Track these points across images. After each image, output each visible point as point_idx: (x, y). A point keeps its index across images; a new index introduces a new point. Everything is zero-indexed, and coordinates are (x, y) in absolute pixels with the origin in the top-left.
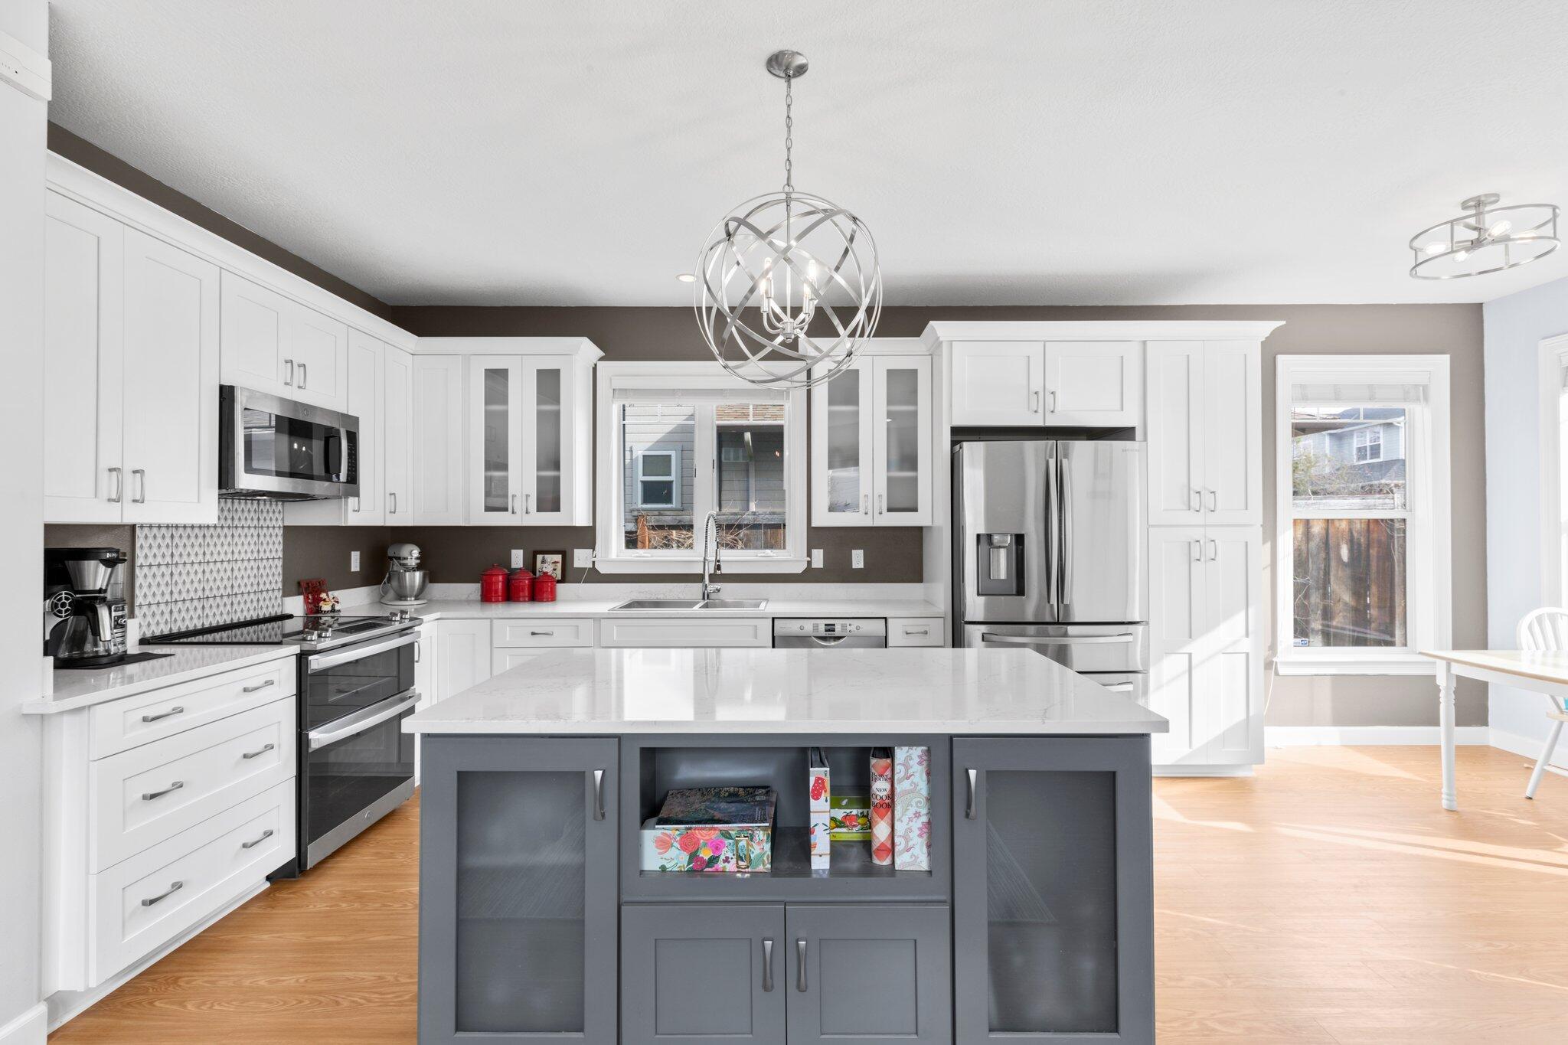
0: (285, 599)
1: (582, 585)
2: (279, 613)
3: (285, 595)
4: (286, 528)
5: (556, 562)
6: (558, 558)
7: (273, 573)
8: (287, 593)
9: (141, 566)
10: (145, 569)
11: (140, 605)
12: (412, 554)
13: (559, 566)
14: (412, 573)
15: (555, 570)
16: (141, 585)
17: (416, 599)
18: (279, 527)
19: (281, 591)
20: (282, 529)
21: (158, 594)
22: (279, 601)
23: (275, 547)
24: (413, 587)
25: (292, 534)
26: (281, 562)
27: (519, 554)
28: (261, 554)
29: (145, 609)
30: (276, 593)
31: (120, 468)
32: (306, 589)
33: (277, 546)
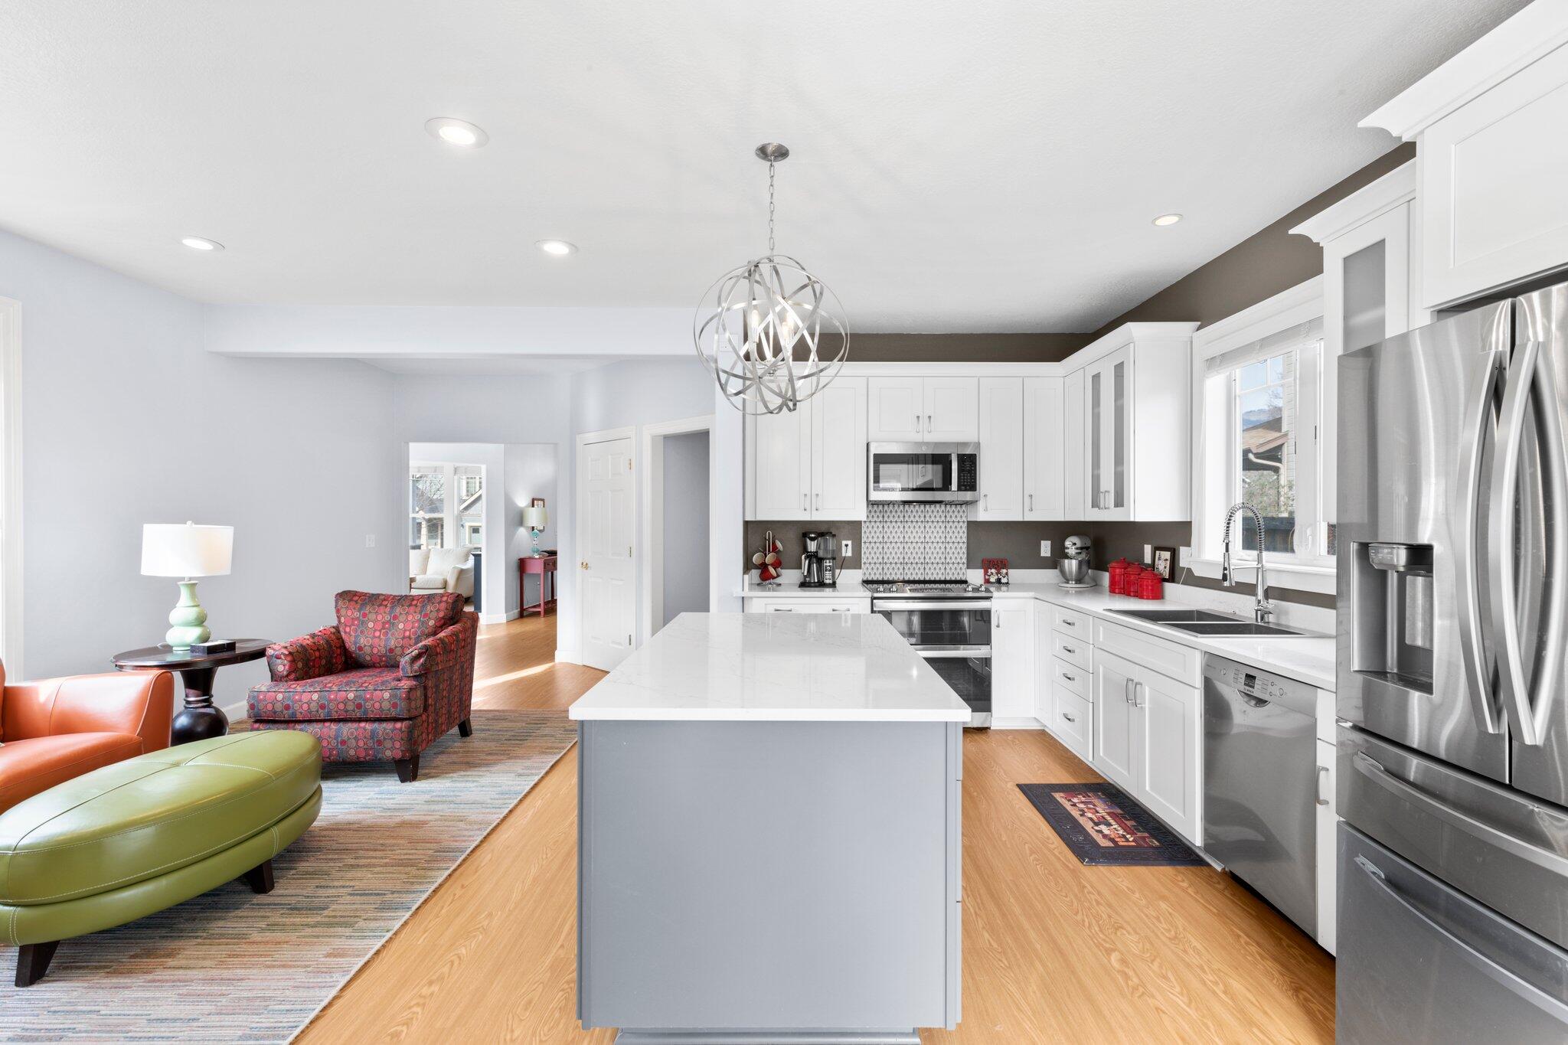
0: (968, 570)
1: (1180, 585)
2: (963, 579)
3: (968, 567)
4: (969, 523)
5: (1166, 560)
6: (1167, 555)
7: (960, 552)
8: (970, 565)
9: (865, 542)
10: (867, 544)
11: (865, 563)
12: (1072, 544)
13: (1168, 562)
14: (1070, 560)
15: (1165, 567)
16: (865, 553)
17: (1076, 583)
18: (964, 522)
19: (965, 565)
20: (966, 524)
21: (875, 558)
22: (964, 570)
23: (960, 535)
24: (1071, 572)
25: (974, 527)
26: (965, 545)
27: (1148, 549)
28: (948, 539)
29: (867, 565)
30: (961, 565)
31: (809, 494)
32: (987, 565)
33: (961, 534)
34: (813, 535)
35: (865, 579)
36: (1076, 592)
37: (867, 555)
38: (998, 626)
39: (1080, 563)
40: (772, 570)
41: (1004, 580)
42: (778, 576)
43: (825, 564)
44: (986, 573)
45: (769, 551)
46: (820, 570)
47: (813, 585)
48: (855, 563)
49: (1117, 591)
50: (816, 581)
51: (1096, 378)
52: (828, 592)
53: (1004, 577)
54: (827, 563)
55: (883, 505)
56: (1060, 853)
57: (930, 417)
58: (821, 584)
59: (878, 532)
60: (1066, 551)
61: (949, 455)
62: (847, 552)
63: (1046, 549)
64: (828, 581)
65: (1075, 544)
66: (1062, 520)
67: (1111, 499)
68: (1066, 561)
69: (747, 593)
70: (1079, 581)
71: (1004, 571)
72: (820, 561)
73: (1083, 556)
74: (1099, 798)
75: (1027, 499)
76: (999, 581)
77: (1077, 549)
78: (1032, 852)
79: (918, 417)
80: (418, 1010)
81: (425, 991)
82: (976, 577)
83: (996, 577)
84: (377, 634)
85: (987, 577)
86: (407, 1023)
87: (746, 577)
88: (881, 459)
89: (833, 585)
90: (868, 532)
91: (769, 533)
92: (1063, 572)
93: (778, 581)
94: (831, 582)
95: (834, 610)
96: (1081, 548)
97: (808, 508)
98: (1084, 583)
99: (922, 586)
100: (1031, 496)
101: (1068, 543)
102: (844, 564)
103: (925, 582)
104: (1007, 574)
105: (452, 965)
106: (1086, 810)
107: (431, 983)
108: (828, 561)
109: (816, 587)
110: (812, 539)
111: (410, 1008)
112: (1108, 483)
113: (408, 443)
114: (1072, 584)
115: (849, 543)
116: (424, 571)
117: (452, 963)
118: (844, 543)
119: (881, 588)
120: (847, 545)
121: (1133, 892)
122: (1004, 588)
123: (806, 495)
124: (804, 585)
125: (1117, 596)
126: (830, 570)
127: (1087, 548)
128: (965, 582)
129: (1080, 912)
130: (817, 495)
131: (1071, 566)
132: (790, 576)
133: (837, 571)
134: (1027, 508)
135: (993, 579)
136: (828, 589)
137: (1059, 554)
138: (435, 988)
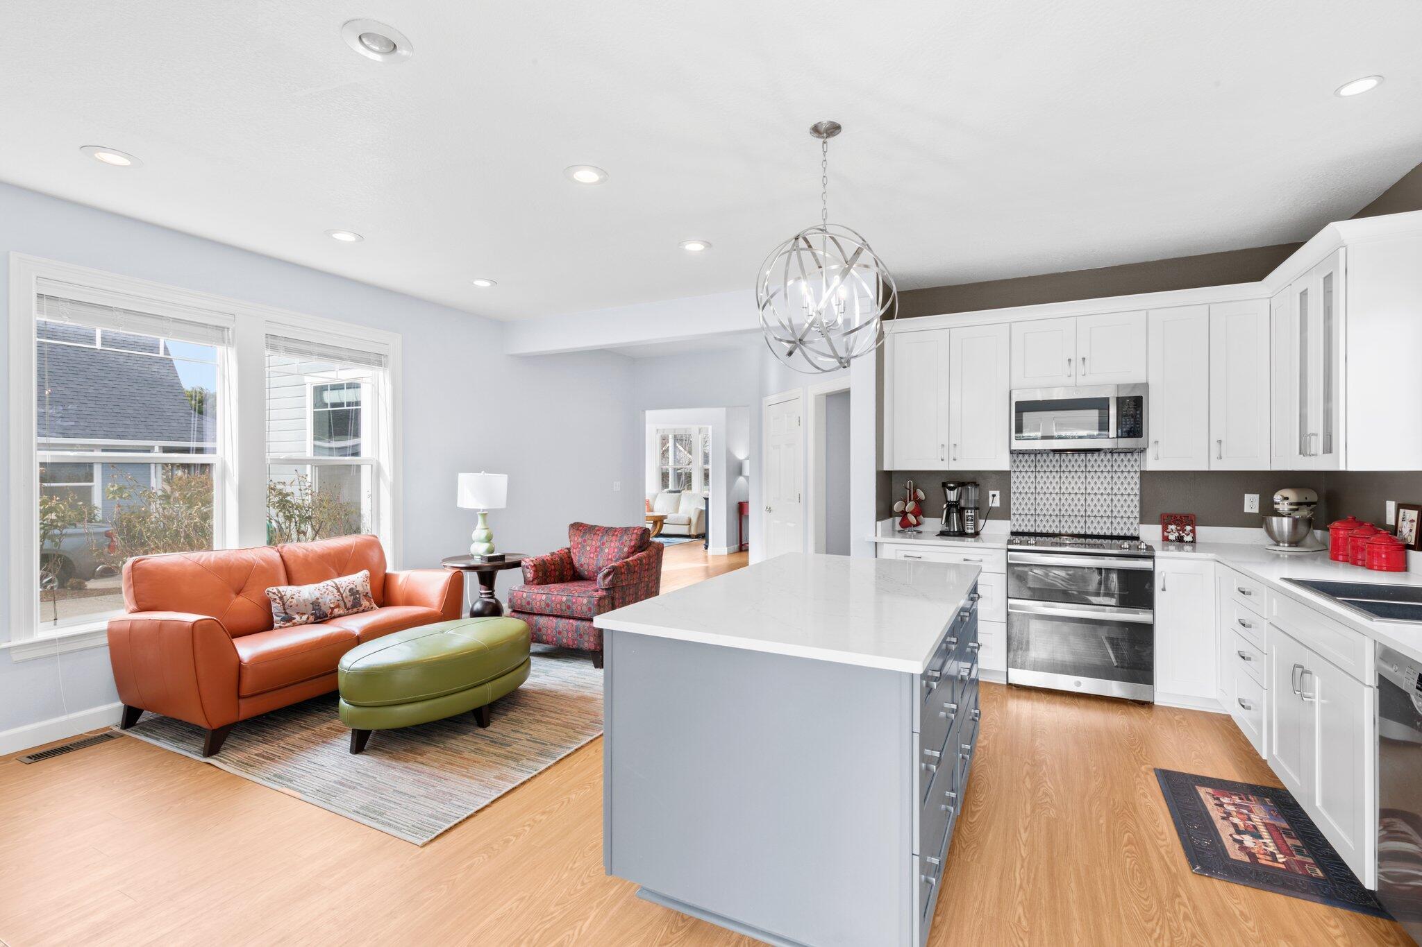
0: (1141, 526)
2: (1135, 534)
3: (1141, 522)
4: (1142, 473)
5: (1412, 521)
6: (1413, 515)
7: (1131, 506)
8: (1144, 520)
9: (1015, 493)
10: (1017, 495)
11: (1014, 514)
12: (1284, 499)
13: (1415, 524)
14: (1280, 518)
15: (1411, 531)
16: (1015, 503)
17: (1290, 546)
18: (1136, 472)
19: (1138, 520)
20: (1138, 474)
21: (1026, 509)
22: (1135, 526)
23: (1130, 486)
24: (1281, 532)
25: (1148, 478)
26: (1138, 498)
27: (1391, 506)
28: (1115, 491)
29: (1017, 516)
30: (1132, 520)
31: (946, 444)
32: (1166, 520)
33: (1132, 485)
34: (952, 485)
35: (1015, 530)
36: (1290, 556)
37: (1017, 506)
38: (1164, 590)
39: (1296, 523)
40: (912, 519)
41: (1188, 538)
42: (918, 524)
43: (966, 514)
44: (1165, 529)
45: (910, 500)
46: (961, 519)
47: (951, 533)
48: (1004, 513)
49: (1341, 558)
50: (956, 530)
51: (1304, 294)
52: (969, 542)
53: (1188, 535)
54: (969, 513)
55: (1036, 454)
56: (1167, 852)
57: (1084, 359)
58: (962, 534)
59: (1029, 482)
60: (1276, 506)
61: (1107, 400)
62: (995, 502)
63: (1251, 503)
64: (970, 531)
65: (1287, 499)
66: (1267, 469)
67: (1317, 444)
68: (1275, 519)
69: (879, 539)
70: (1295, 542)
71: (1188, 528)
72: (961, 511)
73: (1304, 513)
74: (1264, 804)
75: (1214, 445)
76: (1180, 540)
77: (1291, 504)
78: (1130, 842)
79: (1070, 360)
80: (527, 828)
81: (538, 817)
82: (1151, 534)
83: (1177, 534)
84: (592, 555)
85: (1166, 534)
86: (517, 836)
87: (879, 523)
88: (1023, 408)
89: (976, 534)
90: (1018, 482)
91: (910, 483)
92: (1270, 532)
93: (920, 528)
94: (973, 531)
95: (965, 560)
96: (1298, 504)
97: (946, 458)
98: (1300, 546)
99: (1082, 540)
100: (1220, 442)
101: (1277, 497)
102: (990, 514)
103: (1085, 536)
104: (1193, 531)
105: (563, 803)
106: (1234, 814)
107: (543, 813)
108: (969, 511)
109: (955, 536)
110: (952, 489)
111: (524, 826)
112: (1316, 424)
113: (644, 411)
114: (1284, 547)
115: (997, 493)
116: (677, 511)
117: (563, 802)
118: (991, 493)
119: (1032, 540)
120: (994, 496)
121: (1247, 919)
122: (1187, 547)
123: (943, 445)
124: (943, 534)
125: (1341, 565)
126: (972, 520)
127: (1308, 504)
128: (1137, 538)
129: (1155, 921)
130: (955, 445)
131: (1283, 525)
132: (933, 524)
133: (982, 522)
134: (1214, 455)
135: (1172, 537)
136: (970, 539)
137: (1269, 510)
138: (544, 817)
